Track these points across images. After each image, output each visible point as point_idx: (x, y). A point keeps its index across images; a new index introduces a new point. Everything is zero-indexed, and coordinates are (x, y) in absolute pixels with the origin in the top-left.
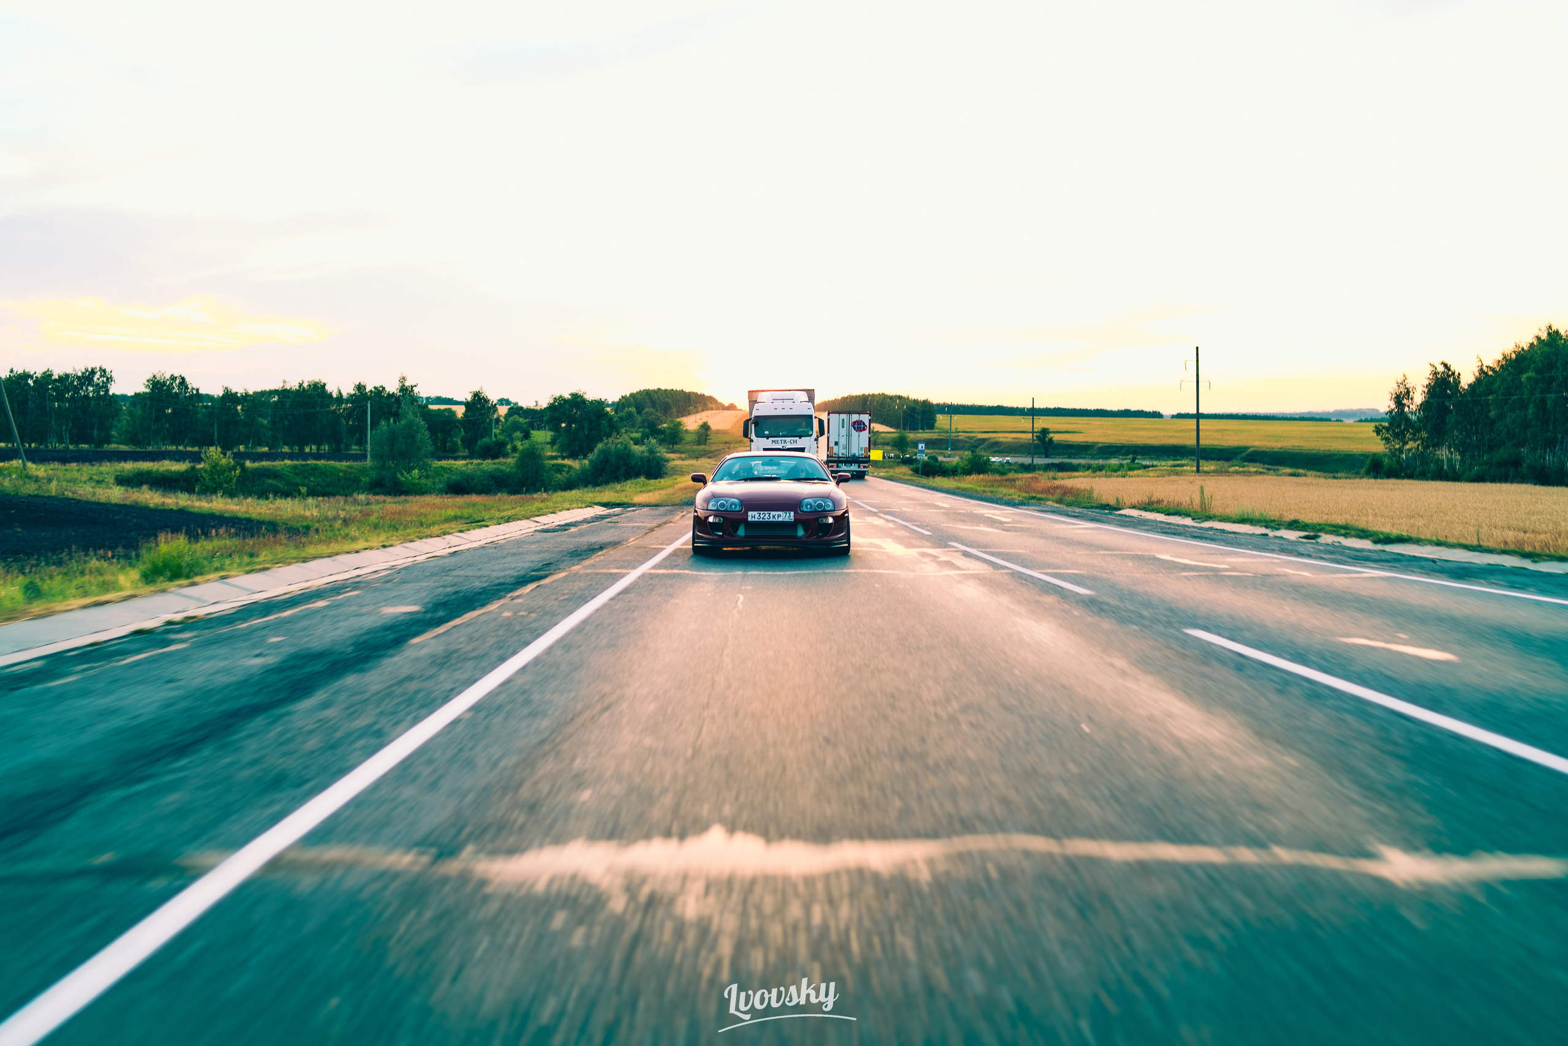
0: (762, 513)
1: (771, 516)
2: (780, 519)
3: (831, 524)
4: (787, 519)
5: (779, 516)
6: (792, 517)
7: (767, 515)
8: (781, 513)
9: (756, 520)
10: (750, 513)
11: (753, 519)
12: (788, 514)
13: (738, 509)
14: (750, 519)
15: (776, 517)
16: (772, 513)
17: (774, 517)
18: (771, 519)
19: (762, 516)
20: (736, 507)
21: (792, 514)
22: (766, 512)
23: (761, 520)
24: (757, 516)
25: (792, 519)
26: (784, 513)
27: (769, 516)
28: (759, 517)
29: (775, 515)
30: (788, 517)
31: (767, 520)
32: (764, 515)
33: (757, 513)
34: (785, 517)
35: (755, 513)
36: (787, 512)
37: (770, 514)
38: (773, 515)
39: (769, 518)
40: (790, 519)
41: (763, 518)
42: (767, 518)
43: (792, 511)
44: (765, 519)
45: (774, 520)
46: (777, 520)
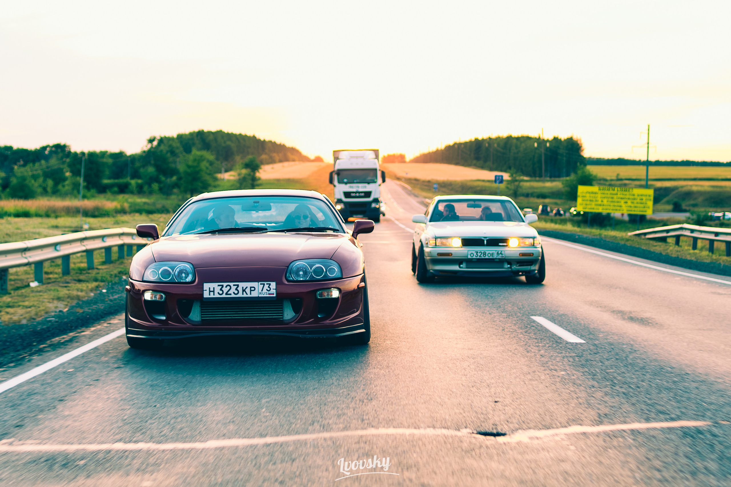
0: (225, 284)
1: (240, 289)
2: (255, 294)
3: (338, 299)
4: (265, 294)
5: (252, 289)
6: (274, 291)
7: (234, 288)
8: (255, 284)
9: (217, 296)
10: (207, 286)
11: (212, 296)
12: (266, 286)
13: (189, 279)
14: (206, 295)
15: (248, 290)
16: (242, 285)
17: (244, 290)
18: (240, 295)
19: (225, 290)
20: (186, 277)
21: (273, 285)
22: (231, 284)
23: (224, 296)
24: (218, 289)
25: (273, 294)
26: (261, 284)
27: (236, 289)
28: (221, 292)
29: (247, 287)
30: (267, 292)
31: (233, 296)
32: (228, 287)
33: (219, 285)
34: (262, 291)
35: (215, 286)
36: (266, 283)
37: (238, 286)
38: (243, 287)
39: (236, 292)
40: (269, 294)
41: (227, 294)
42: (234, 293)
43: (273, 281)
44: (230, 294)
45: (245, 295)
46: (249, 295)
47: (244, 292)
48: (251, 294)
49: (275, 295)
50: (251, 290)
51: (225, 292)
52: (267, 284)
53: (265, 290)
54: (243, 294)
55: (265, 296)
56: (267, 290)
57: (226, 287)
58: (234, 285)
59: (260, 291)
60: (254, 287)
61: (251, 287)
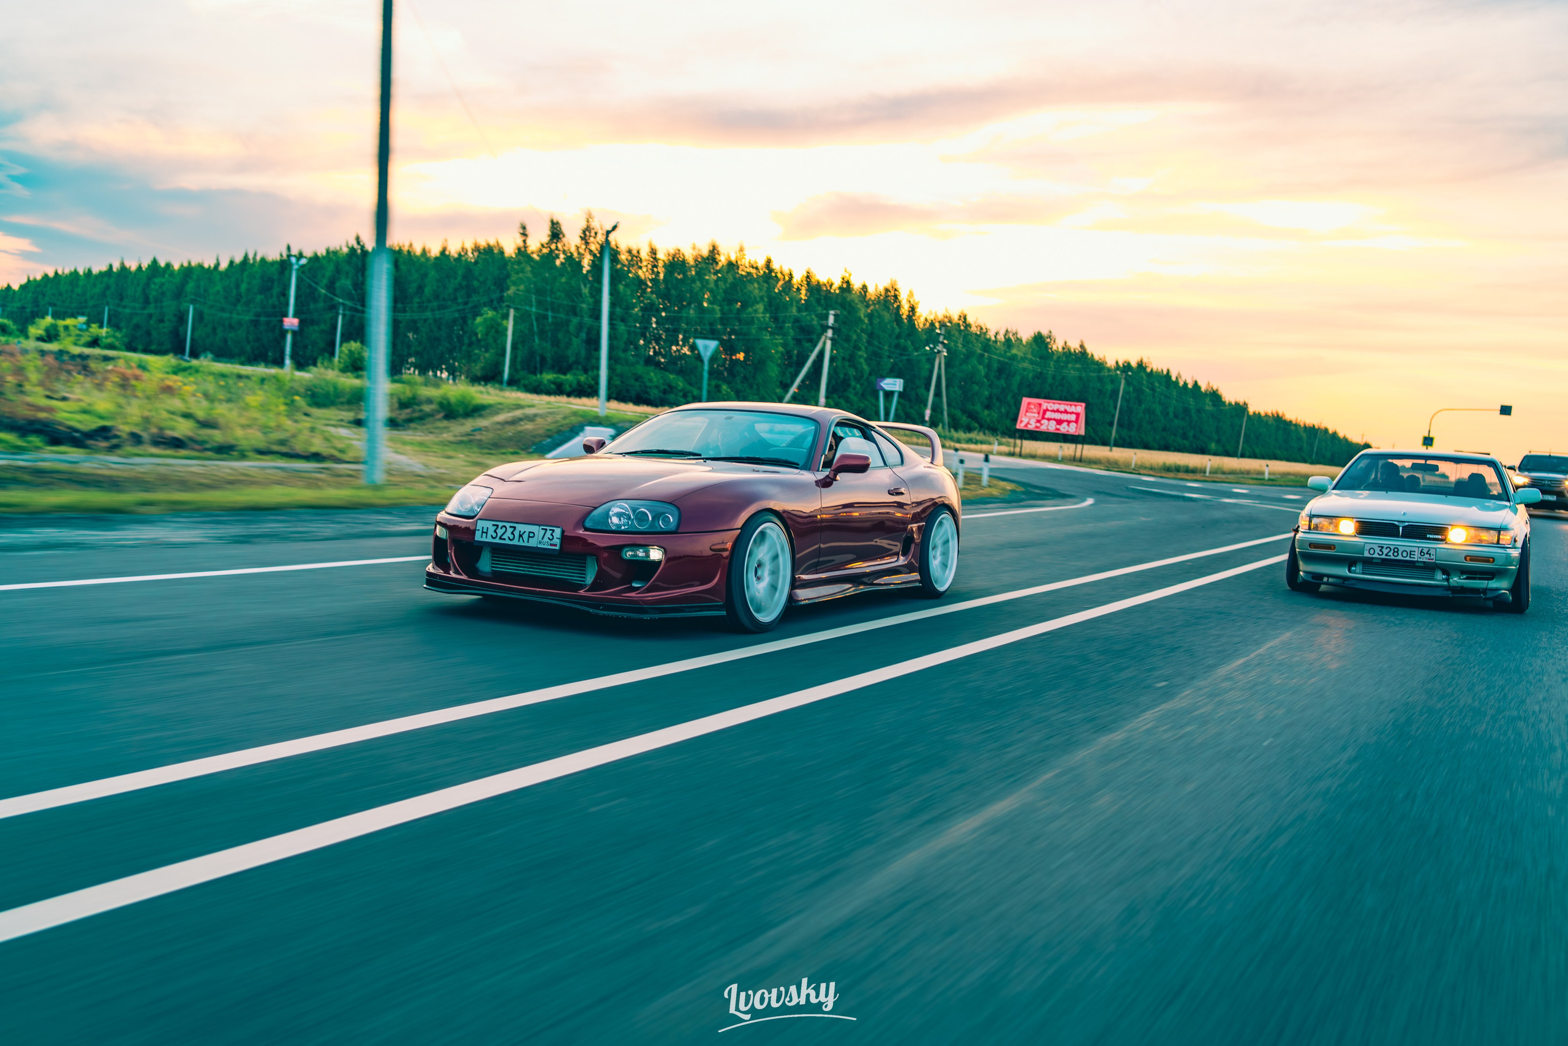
0: (500, 524)
1: (517, 534)
2: (533, 543)
3: (659, 562)
4: (545, 544)
5: (531, 535)
6: (557, 541)
7: (510, 530)
8: (534, 529)
9: (490, 540)
10: (480, 524)
11: (484, 539)
12: (549, 533)
14: (478, 536)
15: (525, 536)
16: (520, 528)
17: (521, 536)
18: (515, 542)
19: (500, 532)
21: (558, 532)
22: (508, 525)
23: (497, 541)
24: (491, 532)
25: (556, 545)
26: (543, 529)
27: (512, 533)
28: (494, 535)
29: (525, 532)
30: (549, 541)
31: (508, 542)
32: (504, 529)
33: (494, 525)
34: (542, 539)
35: (489, 525)
36: (548, 528)
37: (515, 528)
38: (520, 531)
39: (511, 538)
40: (551, 545)
41: (500, 538)
42: (509, 537)
43: (559, 527)
44: (505, 539)
45: (521, 543)
46: (526, 544)
47: (521, 538)
48: (528, 542)
49: (557, 548)
50: (529, 537)
51: (499, 536)
52: (550, 530)
53: (546, 539)
54: (519, 541)
55: (545, 547)
56: (549, 538)
57: (501, 528)
58: (511, 527)
59: (540, 539)
60: (533, 533)
61: (530, 532)
